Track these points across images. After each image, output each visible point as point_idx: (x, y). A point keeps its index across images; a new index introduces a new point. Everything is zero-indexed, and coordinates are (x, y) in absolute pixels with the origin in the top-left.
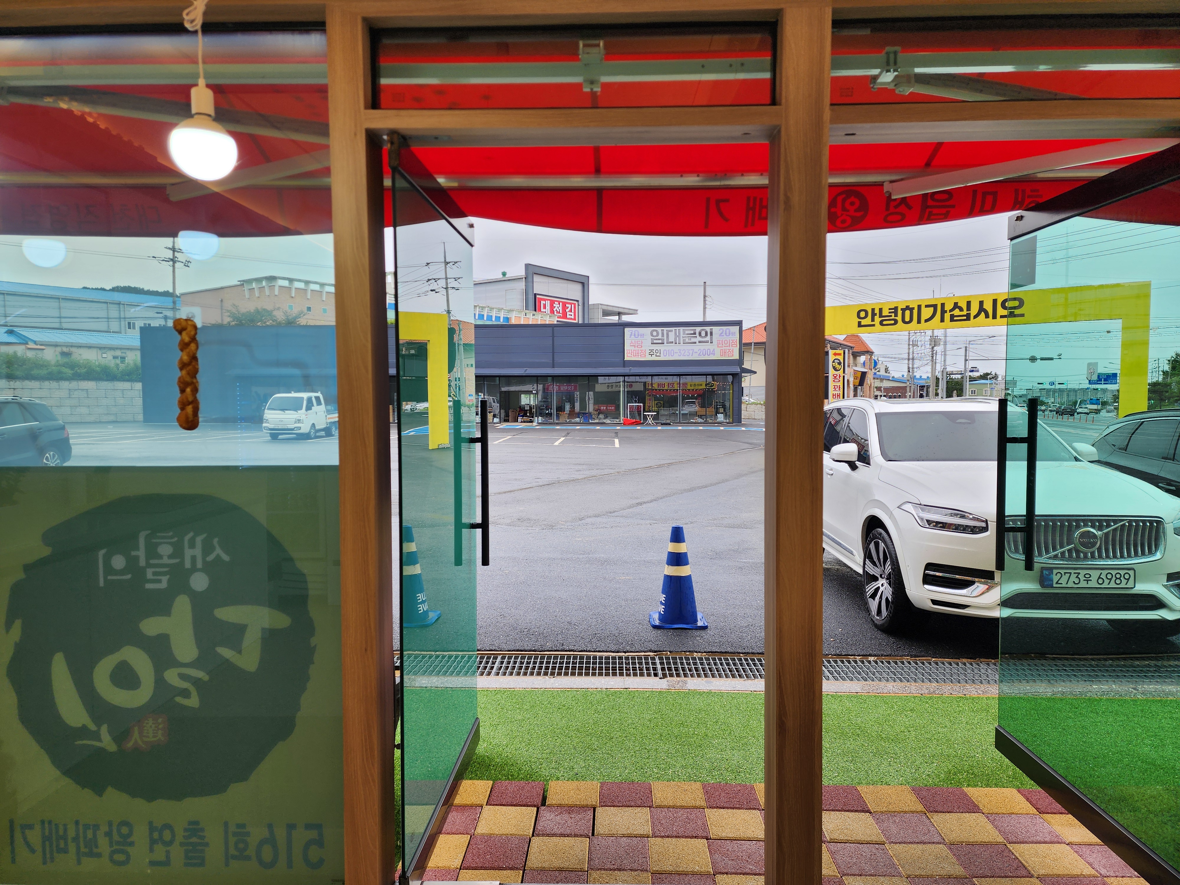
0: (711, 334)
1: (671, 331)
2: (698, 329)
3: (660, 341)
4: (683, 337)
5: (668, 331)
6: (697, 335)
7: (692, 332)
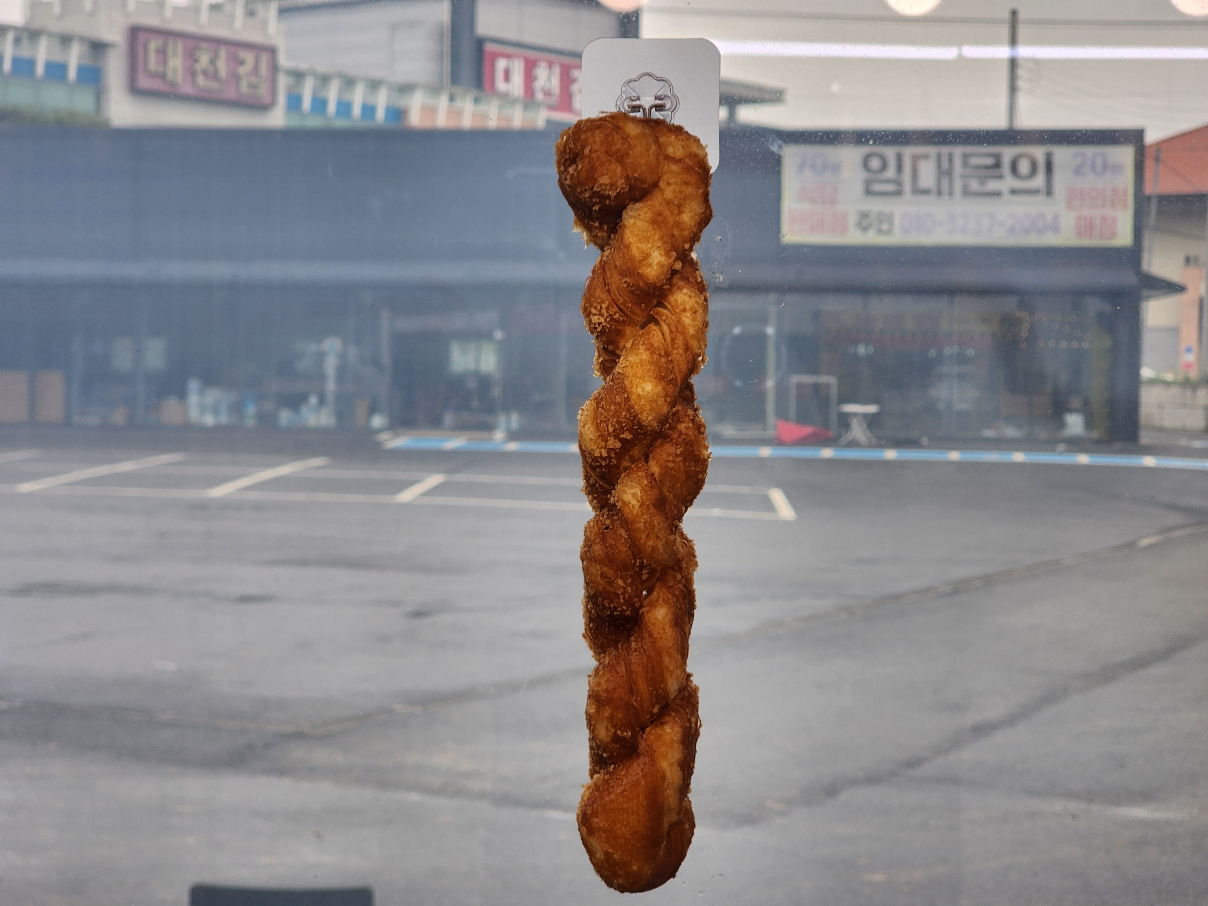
0: (1049, 167)
1: (926, 157)
2: (1008, 153)
3: (891, 188)
4: (963, 177)
5: (916, 159)
6: (1006, 169)
7: (990, 161)
